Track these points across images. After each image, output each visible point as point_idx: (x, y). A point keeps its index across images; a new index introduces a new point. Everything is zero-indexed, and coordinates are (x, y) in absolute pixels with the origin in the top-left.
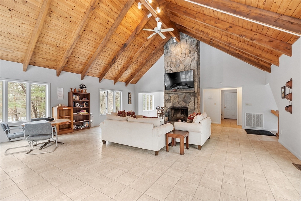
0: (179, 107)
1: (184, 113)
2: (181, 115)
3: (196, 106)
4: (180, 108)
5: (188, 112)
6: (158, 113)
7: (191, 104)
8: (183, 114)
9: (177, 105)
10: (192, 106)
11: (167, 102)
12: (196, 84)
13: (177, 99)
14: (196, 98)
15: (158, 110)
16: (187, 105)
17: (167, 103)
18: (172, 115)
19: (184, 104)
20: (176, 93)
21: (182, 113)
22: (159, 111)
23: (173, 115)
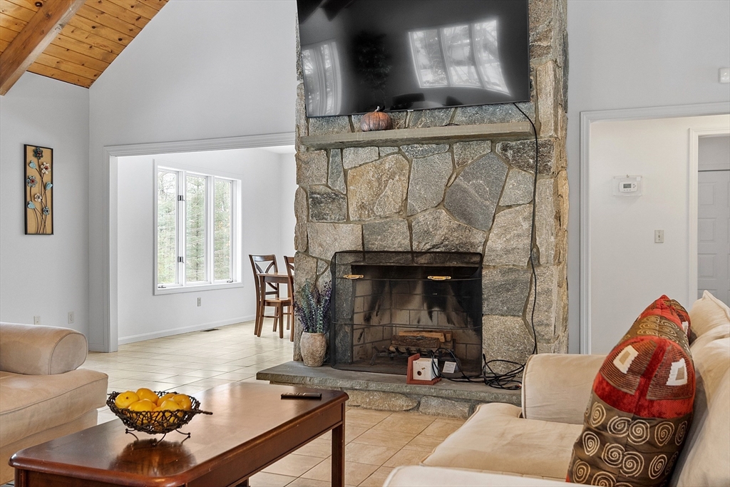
0: (412, 252)
1: (451, 300)
2: (424, 314)
3: (546, 241)
4: (423, 260)
5: (480, 293)
6: (262, 303)
7: (506, 230)
8: (443, 307)
9: (396, 240)
10: (514, 244)
11: (320, 217)
12: (550, 65)
13: (393, 193)
14: (545, 183)
15: (260, 281)
16: (478, 237)
17: (319, 225)
18: (359, 319)
19: (452, 230)
20: (386, 143)
21: (435, 298)
22: (268, 288)
23: (368, 319)
